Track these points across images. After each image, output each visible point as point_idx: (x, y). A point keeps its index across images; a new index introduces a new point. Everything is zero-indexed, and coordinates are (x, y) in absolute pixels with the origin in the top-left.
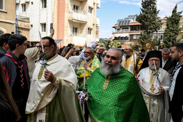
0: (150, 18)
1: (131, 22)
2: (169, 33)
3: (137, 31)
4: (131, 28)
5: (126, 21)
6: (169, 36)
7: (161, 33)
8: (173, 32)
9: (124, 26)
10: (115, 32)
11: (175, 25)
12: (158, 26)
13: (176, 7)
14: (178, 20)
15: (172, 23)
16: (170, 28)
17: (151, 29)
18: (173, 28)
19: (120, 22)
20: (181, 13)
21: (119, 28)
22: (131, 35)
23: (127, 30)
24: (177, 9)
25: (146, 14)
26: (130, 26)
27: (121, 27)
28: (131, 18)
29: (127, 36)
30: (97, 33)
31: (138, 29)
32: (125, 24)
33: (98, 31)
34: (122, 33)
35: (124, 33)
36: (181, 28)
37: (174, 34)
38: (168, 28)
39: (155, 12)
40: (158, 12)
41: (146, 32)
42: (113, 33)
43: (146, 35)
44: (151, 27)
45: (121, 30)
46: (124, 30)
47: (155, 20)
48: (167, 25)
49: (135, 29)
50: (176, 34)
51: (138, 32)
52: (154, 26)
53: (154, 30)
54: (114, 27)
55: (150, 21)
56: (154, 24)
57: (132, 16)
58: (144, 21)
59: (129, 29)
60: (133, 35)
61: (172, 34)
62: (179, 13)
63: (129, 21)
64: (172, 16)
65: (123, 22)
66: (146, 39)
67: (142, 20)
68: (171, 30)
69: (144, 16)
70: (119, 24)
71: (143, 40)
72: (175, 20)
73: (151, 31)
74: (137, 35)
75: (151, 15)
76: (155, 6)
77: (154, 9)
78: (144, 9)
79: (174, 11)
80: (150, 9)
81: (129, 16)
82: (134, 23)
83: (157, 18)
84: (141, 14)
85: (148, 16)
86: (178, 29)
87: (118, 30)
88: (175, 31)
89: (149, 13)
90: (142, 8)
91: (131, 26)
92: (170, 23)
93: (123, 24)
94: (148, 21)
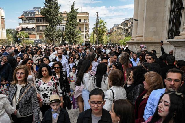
0: (53, 13)
1: (36, 14)
2: (70, 27)
3: (42, 22)
4: (37, 19)
5: (32, 13)
6: (69, 29)
7: (63, 25)
8: (72, 26)
9: (30, 17)
10: (22, 23)
11: (74, 19)
12: (60, 20)
13: (73, 5)
14: (75, 16)
15: (71, 18)
16: (70, 22)
17: (55, 23)
18: (72, 23)
19: (26, 13)
20: (77, 10)
21: (25, 19)
22: (37, 26)
23: (33, 21)
24: (74, 6)
25: (49, 9)
26: (35, 17)
27: (27, 19)
28: (36, 10)
29: (34, 27)
30: (3, 23)
31: (43, 21)
32: (31, 15)
33: (4, 21)
34: (29, 24)
35: (31, 24)
36: (78, 22)
37: (73, 27)
38: (68, 22)
39: (57, 7)
40: (59, 7)
41: (51, 26)
42: (20, 24)
43: (51, 28)
44: (55, 21)
45: (27, 22)
46: (30, 21)
47: (57, 15)
48: (68, 20)
49: (41, 21)
50: (75, 27)
51: (44, 23)
52: (56, 20)
53: (57, 23)
54: (20, 18)
55: (53, 16)
56: (57, 18)
57: (37, 8)
58: (48, 15)
59: (35, 21)
60: (39, 26)
61: (72, 28)
62: (76, 9)
63: (35, 13)
64: (71, 12)
65: (29, 13)
66: (51, 31)
67: (46, 14)
68: (71, 24)
69: (48, 10)
70: (25, 15)
71: (49, 33)
72: (74, 16)
73: (55, 24)
74: (43, 26)
75: (54, 10)
76: (57, 2)
77: (56, 5)
78: (47, 4)
79: (72, 8)
80: (53, 4)
81: (34, 8)
82: (40, 15)
83: (59, 13)
84: (44, 9)
85: (51, 11)
86: (76, 24)
87: (25, 21)
88: (74, 25)
89: (51, 8)
90: (45, 3)
91: (37, 18)
92: (70, 18)
93: (28, 15)
94: (52, 16)
